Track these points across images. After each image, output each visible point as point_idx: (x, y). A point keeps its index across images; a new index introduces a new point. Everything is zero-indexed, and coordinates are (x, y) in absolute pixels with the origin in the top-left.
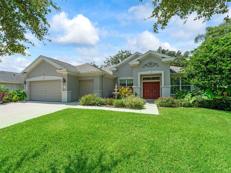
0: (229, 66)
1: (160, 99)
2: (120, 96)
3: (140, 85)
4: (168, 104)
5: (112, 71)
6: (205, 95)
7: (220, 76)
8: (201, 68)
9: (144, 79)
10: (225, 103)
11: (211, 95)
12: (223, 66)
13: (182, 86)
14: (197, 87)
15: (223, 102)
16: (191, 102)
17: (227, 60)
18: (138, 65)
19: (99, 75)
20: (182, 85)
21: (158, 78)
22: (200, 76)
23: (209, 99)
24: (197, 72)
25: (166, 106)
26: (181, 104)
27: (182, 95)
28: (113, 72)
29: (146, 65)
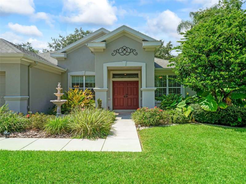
0: (239, 58)
1: (141, 112)
2: (70, 106)
3: (107, 86)
4: (154, 120)
5: (57, 59)
6: (206, 104)
7: (227, 73)
8: (201, 60)
9: (114, 76)
10: (232, 116)
11: (213, 103)
12: (231, 58)
13: (169, 88)
14: (192, 90)
15: (230, 114)
16: (187, 114)
17: (236, 49)
18: (104, 49)
19: (20, 62)
20: (169, 86)
21: (136, 75)
22: (199, 73)
23: (212, 109)
24: (194, 66)
25: (151, 125)
26: (172, 119)
27: (172, 103)
28: (58, 61)
29: (117, 51)
